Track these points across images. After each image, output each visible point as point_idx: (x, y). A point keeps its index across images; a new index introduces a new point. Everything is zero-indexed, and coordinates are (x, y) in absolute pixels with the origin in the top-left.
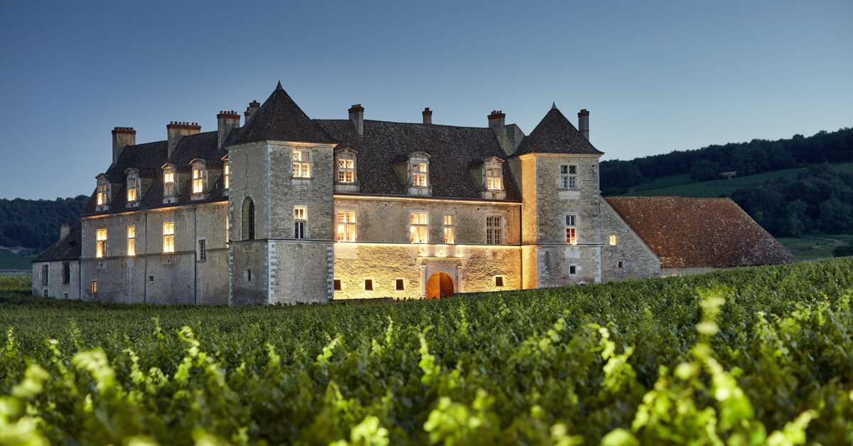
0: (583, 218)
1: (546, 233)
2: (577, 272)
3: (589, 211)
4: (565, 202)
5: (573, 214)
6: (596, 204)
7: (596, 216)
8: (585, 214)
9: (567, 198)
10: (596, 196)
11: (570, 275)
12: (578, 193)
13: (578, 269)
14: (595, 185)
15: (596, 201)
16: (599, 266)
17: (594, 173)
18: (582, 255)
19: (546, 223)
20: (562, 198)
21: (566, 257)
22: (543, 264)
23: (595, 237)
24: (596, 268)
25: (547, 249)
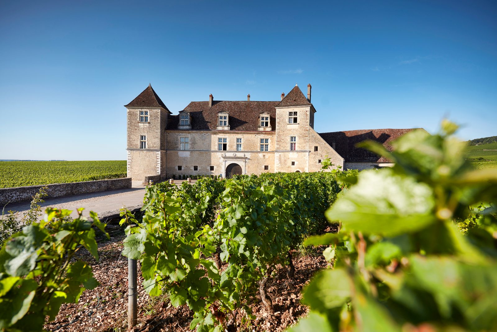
0: (300, 137)
1: (280, 145)
3: (303, 134)
4: (290, 130)
5: (294, 136)
7: (307, 136)
8: (301, 136)
9: (291, 128)
10: (307, 126)
11: (292, 166)
12: (297, 126)
13: (296, 163)
14: (307, 121)
15: (307, 129)
17: (307, 115)
18: (298, 156)
19: (280, 141)
20: (289, 128)
21: (289, 157)
22: (278, 160)
23: (306, 147)
24: (306, 163)
25: (280, 154)
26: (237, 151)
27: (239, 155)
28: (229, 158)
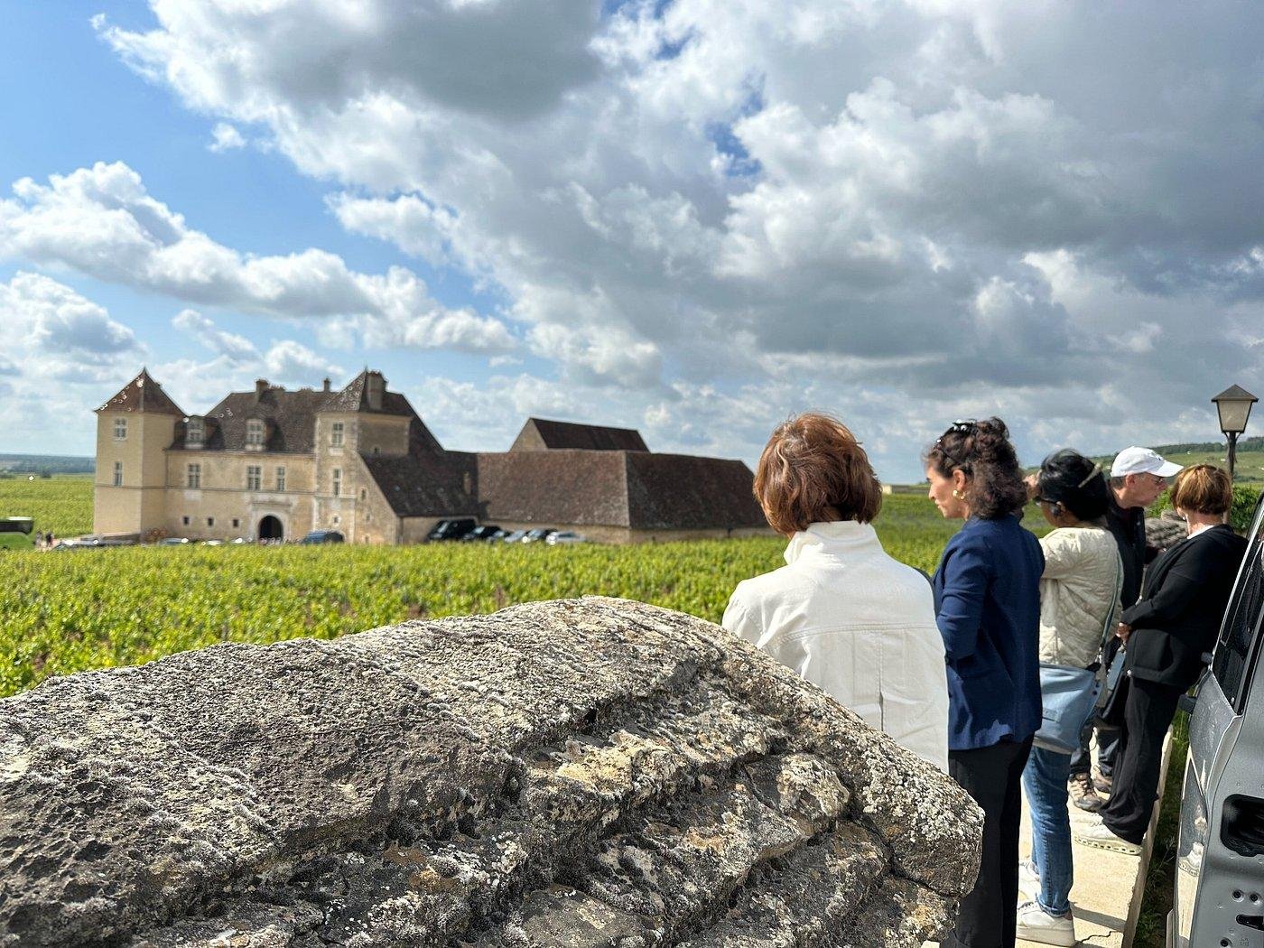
0: (345, 472)
1: (321, 485)
2: (338, 522)
3: (349, 465)
4: (334, 457)
5: (338, 468)
7: (354, 470)
8: (346, 468)
9: (335, 454)
10: (353, 452)
11: (334, 525)
12: (342, 449)
13: (340, 519)
14: (354, 441)
15: (354, 457)
17: (353, 431)
18: (342, 506)
19: (321, 476)
20: (332, 454)
21: (331, 508)
22: (318, 513)
23: (352, 490)
24: (351, 520)
25: (320, 501)
26: (279, 489)
27: (280, 498)
28: (263, 503)
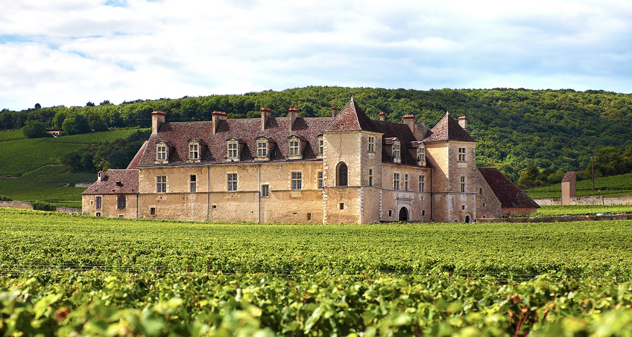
0: (468, 177)
1: (452, 186)
2: (465, 209)
3: (471, 174)
4: (460, 169)
5: (463, 175)
6: (474, 170)
7: (474, 177)
9: (461, 167)
10: (473, 166)
11: (463, 210)
12: (466, 164)
13: (466, 207)
14: (474, 159)
16: (475, 206)
17: (473, 153)
18: (467, 199)
19: (452, 181)
20: (459, 167)
21: (461, 201)
22: (451, 204)
23: (473, 189)
24: (473, 207)
25: (452, 195)
